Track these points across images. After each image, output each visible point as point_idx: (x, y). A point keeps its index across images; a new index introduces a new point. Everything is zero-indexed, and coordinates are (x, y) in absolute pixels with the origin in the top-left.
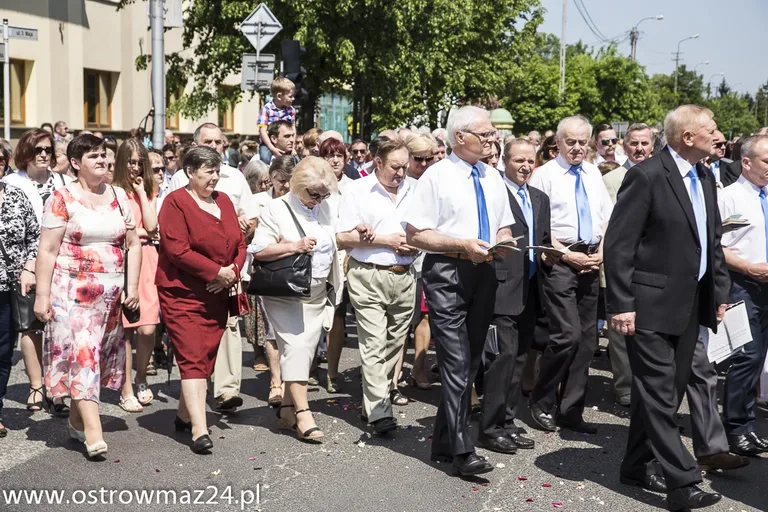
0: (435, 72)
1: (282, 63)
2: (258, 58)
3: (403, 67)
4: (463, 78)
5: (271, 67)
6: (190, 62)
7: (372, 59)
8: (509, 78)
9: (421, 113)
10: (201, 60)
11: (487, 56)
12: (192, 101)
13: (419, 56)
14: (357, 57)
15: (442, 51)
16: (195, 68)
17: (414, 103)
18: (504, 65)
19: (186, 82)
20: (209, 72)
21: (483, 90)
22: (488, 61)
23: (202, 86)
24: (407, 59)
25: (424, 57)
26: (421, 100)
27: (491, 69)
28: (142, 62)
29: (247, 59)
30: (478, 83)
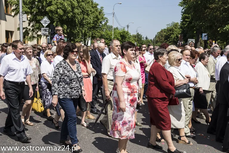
0: (85, 33)
1: (50, 30)
2: (45, 28)
3: (78, 31)
4: (91, 34)
5: (48, 30)
6: (30, 29)
7: (71, 29)
8: (101, 34)
9: (82, 41)
10: (32, 29)
11: (96, 29)
12: (30, 38)
13: (81, 29)
14: (67, 29)
15: (86, 28)
16: (31, 30)
17: (81, 39)
18: (100, 31)
19: (29, 33)
20: (34, 31)
21: (96, 37)
22: (97, 30)
23: (33, 34)
24: (79, 29)
25: (82, 29)
26: (82, 38)
27: (97, 32)
28: (19, 29)
29: (42, 29)
30: (94, 35)
